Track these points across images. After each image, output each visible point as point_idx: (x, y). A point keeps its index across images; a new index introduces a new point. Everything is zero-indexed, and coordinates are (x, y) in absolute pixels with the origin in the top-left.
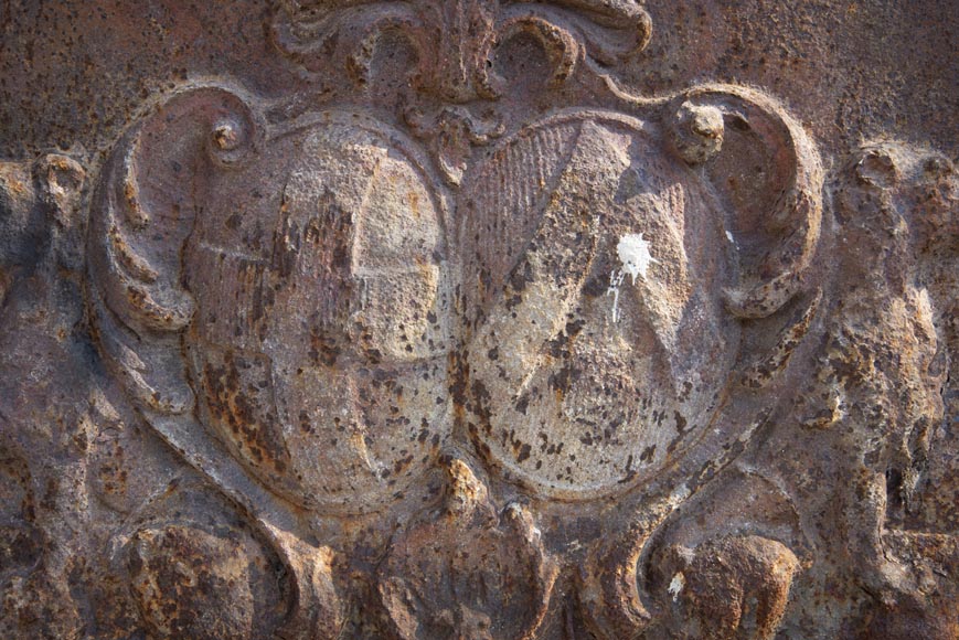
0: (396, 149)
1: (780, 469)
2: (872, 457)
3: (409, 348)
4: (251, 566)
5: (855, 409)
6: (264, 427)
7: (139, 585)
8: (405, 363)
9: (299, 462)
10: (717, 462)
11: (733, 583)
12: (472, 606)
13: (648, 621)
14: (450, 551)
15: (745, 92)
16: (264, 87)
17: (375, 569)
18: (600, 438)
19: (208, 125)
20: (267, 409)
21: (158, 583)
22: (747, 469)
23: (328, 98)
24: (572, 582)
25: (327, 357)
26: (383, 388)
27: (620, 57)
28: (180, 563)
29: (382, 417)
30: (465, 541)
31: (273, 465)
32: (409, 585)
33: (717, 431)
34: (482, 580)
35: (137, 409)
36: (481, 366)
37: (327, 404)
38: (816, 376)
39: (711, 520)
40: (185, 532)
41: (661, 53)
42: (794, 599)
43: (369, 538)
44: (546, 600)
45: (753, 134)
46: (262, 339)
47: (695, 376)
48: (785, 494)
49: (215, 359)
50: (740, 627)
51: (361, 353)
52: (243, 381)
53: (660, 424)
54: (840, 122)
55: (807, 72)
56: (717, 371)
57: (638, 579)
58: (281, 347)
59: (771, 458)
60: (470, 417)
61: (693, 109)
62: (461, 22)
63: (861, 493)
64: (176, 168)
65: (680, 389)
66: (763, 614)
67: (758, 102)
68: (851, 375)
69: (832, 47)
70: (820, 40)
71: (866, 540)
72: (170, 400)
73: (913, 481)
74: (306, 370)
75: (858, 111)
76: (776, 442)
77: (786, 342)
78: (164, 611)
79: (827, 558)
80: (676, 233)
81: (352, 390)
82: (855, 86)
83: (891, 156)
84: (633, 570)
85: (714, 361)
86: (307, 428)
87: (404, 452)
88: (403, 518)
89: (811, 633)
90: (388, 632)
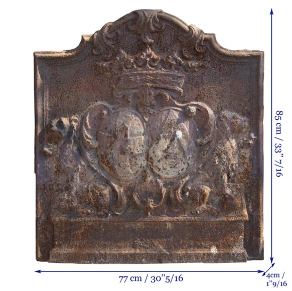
0: (136, 115)
1: (207, 172)
2: (223, 170)
3: (138, 151)
4: (109, 191)
5: (220, 162)
6: (112, 166)
7: (89, 194)
8: (138, 154)
9: (118, 172)
10: (195, 171)
11: (198, 193)
12: (150, 198)
13: (182, 200)
14: (146, 188)
15: (200, 103)
16: (112, 103)
17: (132, 191)
18: (173, 167)
19: (101, 111)
20: (112, 162)
21: (92, 194)
22: (201, 172)
23: (123, 105)
24: (168, 193)
25: (123, 153)
26: (134, 159)
27: (177, 97)
28: (96, 191)
29: (133, 164)
30: (149, 186)
31: (113, 172)
32: (138, 194)
34: (152, 193)
35: (88, 163)
36: (151, 154)
37: (123, 162)
38: (213, 156)
39: (194, 182)
40: (97, 185)
41: (185, 96)
42: (210, 196)
43: (131, 185)
44: (163, 197)
45: (201, 112)
46: (112, 150)
47: (191, 156)
48: (208, 177)
49: (103, 153)
50: (199, 201)
51: (130, 153)
52: (108, 157)
53: (184, 164)
54: (218, 108)
55: (212, 100)
56: (195, 154)
57: (181, 193)
58: (115, 151)
59: (205, 170)
60: (150, 163)
61: (190, 107)
62: (148, 93)
63: (222, 177)
64: (95, 118)
65: (188, 158)
66: (203, 199)
67: (202, 106)
68: (219, 155)
69: (216, 95)
70: (214, 93)
71: (223, 185)
72: (94, 161)
73: (232, 174)
74: (120, 156)
75: (221, 106)
76: (206, 167)
77: (207, 150)
78: (93, 200)
79: (216, 188)
80: (187, 129)
81: (128, 159)
82: (221, 102)
83: (227, 115)
84: (179, 191)
86: (120, 166)
87: (137, 170)
88: (137, 182)
89: (213, 202)
90: (134, 203)
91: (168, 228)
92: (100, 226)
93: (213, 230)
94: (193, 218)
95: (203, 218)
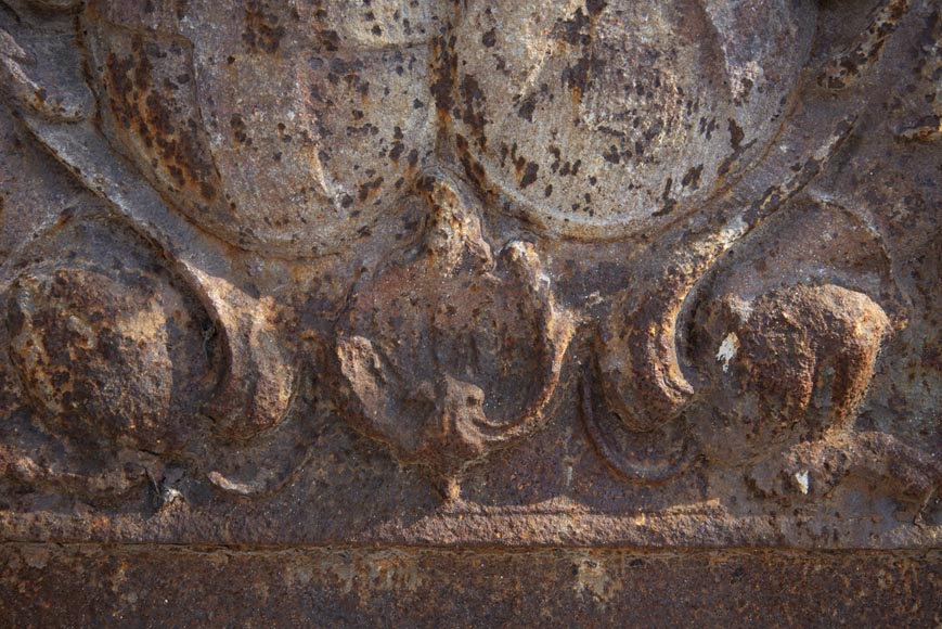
1: (867, 197)
3: (377, 30)
4: (170, 322)
6: (185, 137)
7: (20, 347)
8: (371, 50)
9: (232, 185)
10: (783, 188)
11: (803, 347)
12: (460, 377)
13: (690, 396)
14: (430, 303)
17: (332, 328)
18: (629, 154)
20: (189, 113)
21: (45, 344)
22: (824, 198)
24: (590, 343)
25: (267, 41)
26: (343, 85)
28: (74, 318)
29: (341, 123)
30: (451, 291)
31: (198, 190)
32: (377, 348)
33: (784, 148)
34: (473, 344)
35: (16, 114)
36: (472, 56)
37: (267, 105)
38: (918, 70)
39: (774, 266)
40: (81, 278)
42: (881, 371)
43: (325, 288)
44: (557, 368)
46: (180, 17)
47: (754, 69)
48: (873, 231)
49: (120, 46)
50: (811, 405)
51: (312, 36)
52: (157, 75)
53: (708, 136)
56: (786, 66)
57: (678, 343)
58: (206, 26)
59: (855, 183)
60: (458, 127)
65: (737, 88)
66: (841, 388)
72: (59, 101)
74: (239, 58)
76: (862, 162)
77: (880, 24)
78: (53, 382)
79: (925, 317)
81: (300, 89)
84: (671, 331)
85: (781, 52)
86: (241, 137)
87: (371, 172)
88: (370, 261)
89: (902, 417)
90: (349, 410)
91: (588, 591)
92: (109, 569)
93: (899, 610)
94: (762, 526)
95: (833, 524)
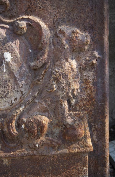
1: (44, 101)
2: (63, 97)
5: (58, 87)
10: (30, 100)
11: (34, 125)
13: (18, 134)
15: (31, 17)
18: (4, 97)
22: (37, 101)
27: (2, 11)
33: (31, 93)
38: (50, 81)
39: (30, 112)
41: (12, 10)
42: (49, 127)
45: (33, 27)
47: (23, 82)
48: (45, 106)
50: (37, 134)
53: (17, 93)
54: (54, 23)
55: (46, 12)
56: (29, 81)
57: (16, 125)
59: (42, 99)
61: (19, 22)
63: (61, 105)
65: (21, 85)
66: (42, 131)
67: (34, 20)
68: (57, 80)
69: (51, 5)
70: (48, 4)
71: (63, 115)
73: (73, 101)
75: (58, 20)
76: (43, 95)
77: (43, 74)
79: (56, 119)
80: (17, 51)
82: (57, 14)
83: (64, 30)
84: (14, 124)
85: (28, 79)
89: (53, 134)
91: (5, 164)
93: (55, 163)
94: (31, 153)
95: (43, 152)
